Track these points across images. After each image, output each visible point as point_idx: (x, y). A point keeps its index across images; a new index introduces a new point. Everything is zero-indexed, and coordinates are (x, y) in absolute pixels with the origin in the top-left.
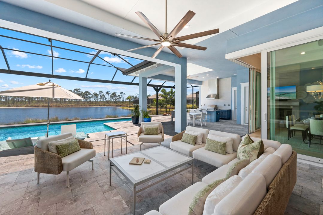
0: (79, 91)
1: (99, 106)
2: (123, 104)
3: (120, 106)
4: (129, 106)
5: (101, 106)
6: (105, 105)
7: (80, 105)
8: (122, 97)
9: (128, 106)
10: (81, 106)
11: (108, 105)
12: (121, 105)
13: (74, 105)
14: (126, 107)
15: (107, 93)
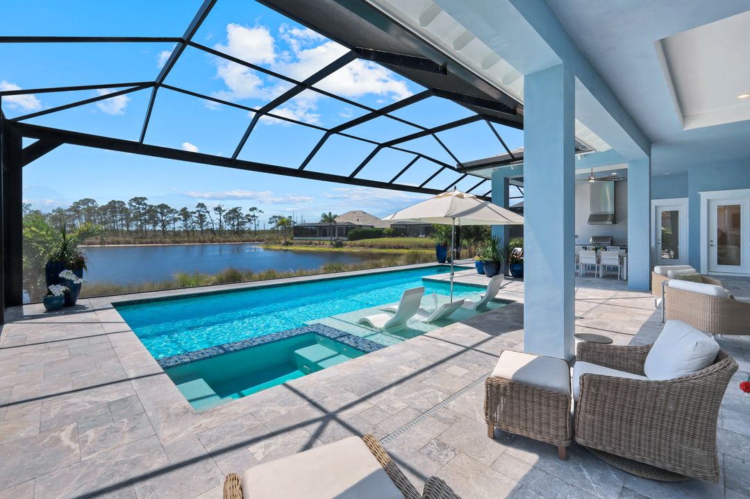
0: (145, 204)
1: (200, 242)
2: (258, 237)
3: (254, 241)
4: (283, 242)
5: (205, 242)
6: (215, 240)
7: (149, 240)
8: (255, 220)
9: (280, 243)
10: (152, 243)
11: (222, 239)
12: (254, 239)
13: (132, 240)
14: (276, 244)
15: (218, 209)
